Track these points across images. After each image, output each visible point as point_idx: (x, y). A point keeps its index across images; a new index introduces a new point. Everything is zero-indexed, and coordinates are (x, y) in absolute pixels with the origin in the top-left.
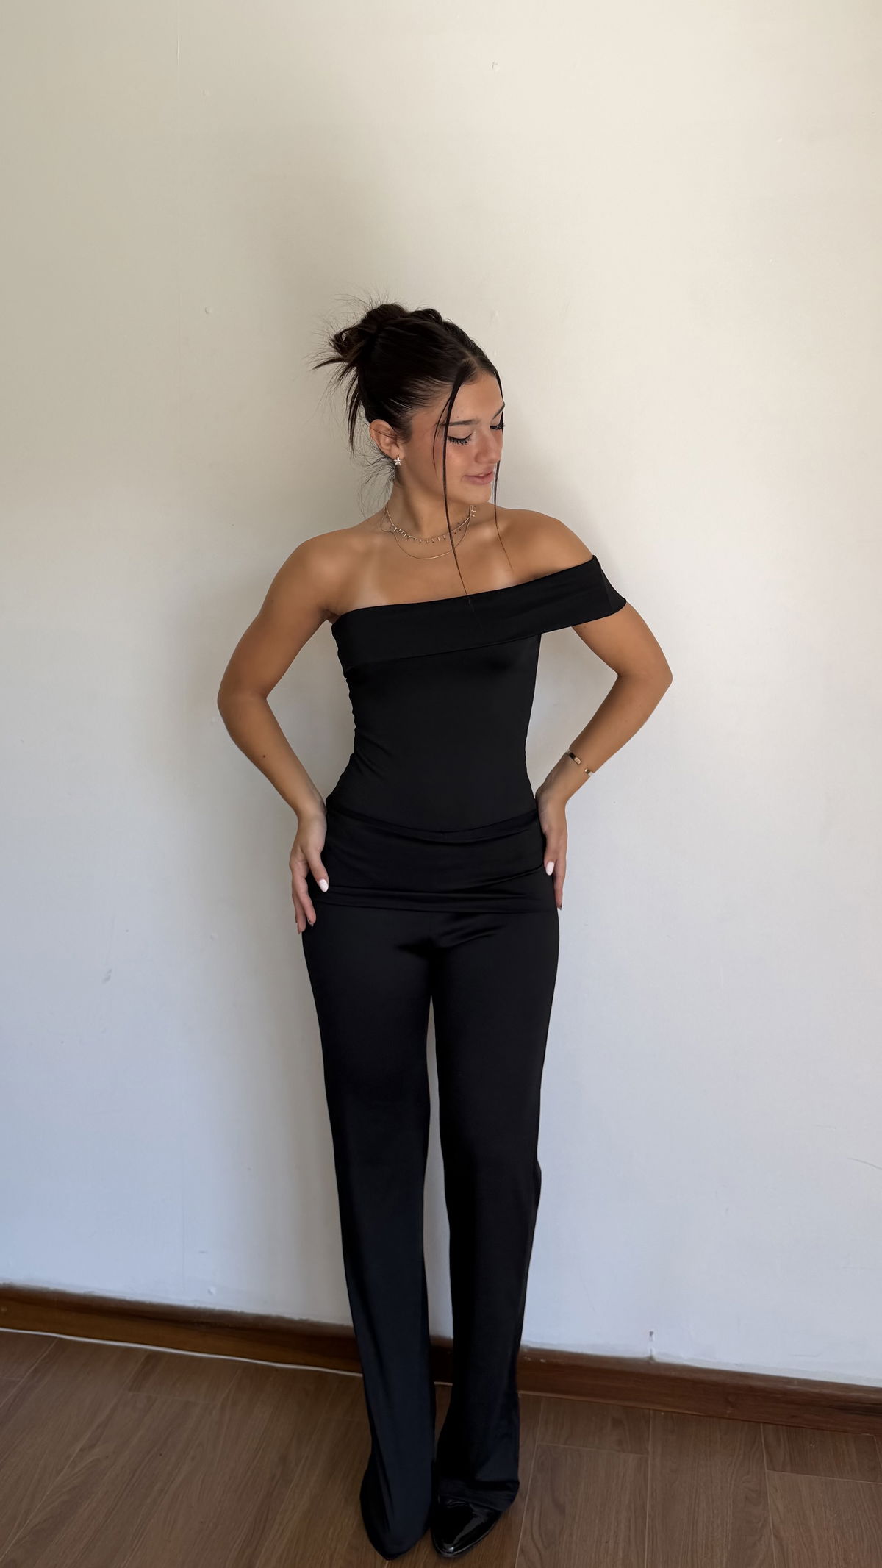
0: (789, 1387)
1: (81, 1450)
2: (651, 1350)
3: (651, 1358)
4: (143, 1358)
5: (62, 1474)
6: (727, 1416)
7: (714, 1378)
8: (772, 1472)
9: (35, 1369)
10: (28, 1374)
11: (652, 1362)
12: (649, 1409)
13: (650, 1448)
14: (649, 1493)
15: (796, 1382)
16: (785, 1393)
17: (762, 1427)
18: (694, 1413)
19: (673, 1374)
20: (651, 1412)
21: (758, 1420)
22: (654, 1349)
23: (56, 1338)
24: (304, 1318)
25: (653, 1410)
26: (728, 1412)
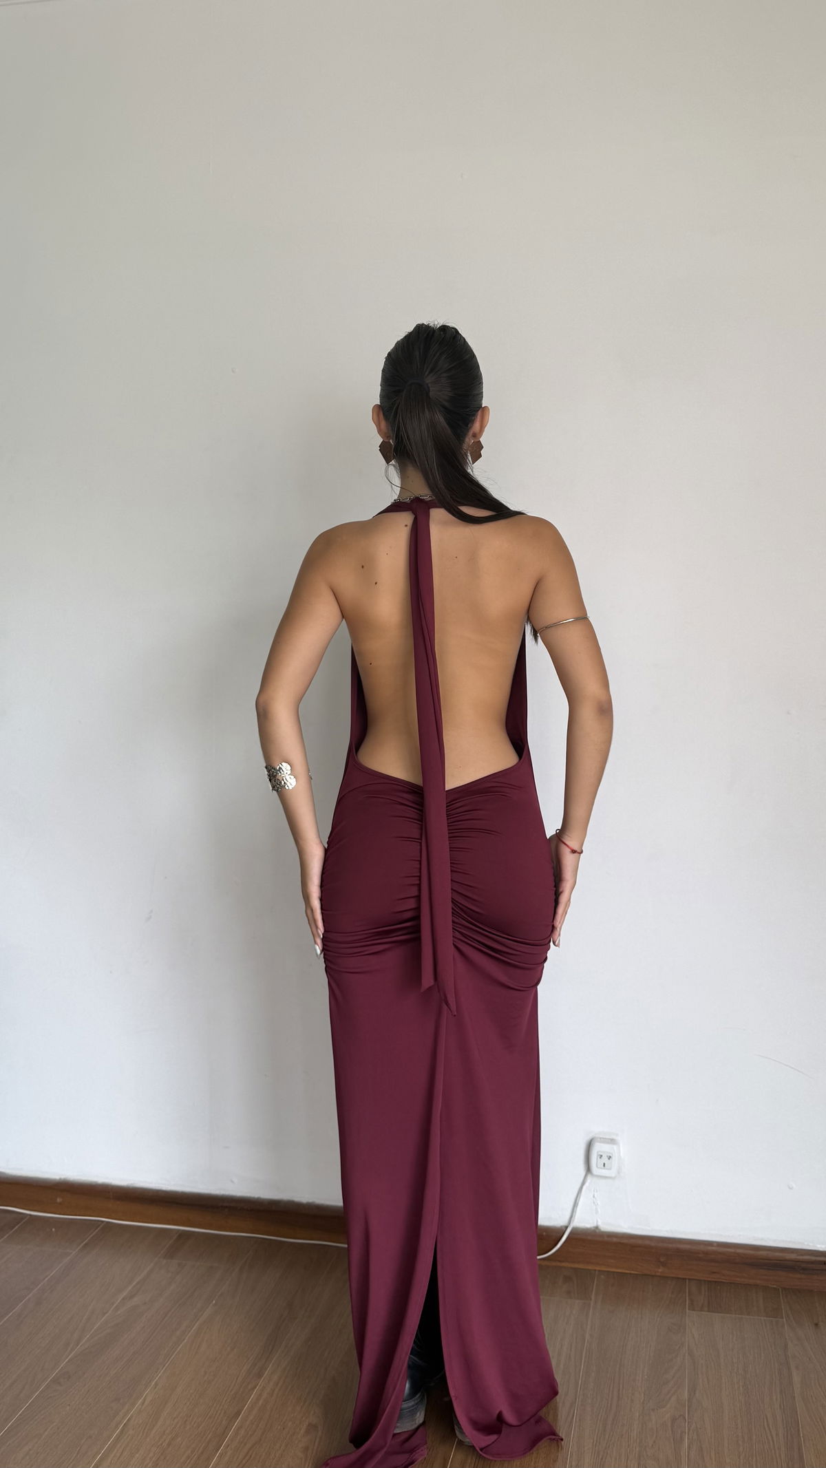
0: (710, 1248)
1: (123, 1299)
2: (597, 1222)
3: (597, 1227)
4: (175, 1238)
5: (107, 1315)
6: (659, 1274)
7: (647, 1242)
8: (691, 1312)
9: (86, 1244)
10: (79, 1248)
11: (597, 1231)
12: (595, 1270)
13: (593, 1297)
14: (589, 1327)
15: (715, 1244)
16: (706, 1253)
17: (687, 1281)
18: (632, 1272)
19: (615, 1240)
20: (597, 1272)
21: (685, 1277)
22: (599, 1221)
23: (103, 1222)
24: (310, 1201)
25: (599, 1271)
26: (660, 1270)
